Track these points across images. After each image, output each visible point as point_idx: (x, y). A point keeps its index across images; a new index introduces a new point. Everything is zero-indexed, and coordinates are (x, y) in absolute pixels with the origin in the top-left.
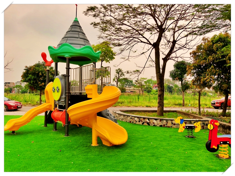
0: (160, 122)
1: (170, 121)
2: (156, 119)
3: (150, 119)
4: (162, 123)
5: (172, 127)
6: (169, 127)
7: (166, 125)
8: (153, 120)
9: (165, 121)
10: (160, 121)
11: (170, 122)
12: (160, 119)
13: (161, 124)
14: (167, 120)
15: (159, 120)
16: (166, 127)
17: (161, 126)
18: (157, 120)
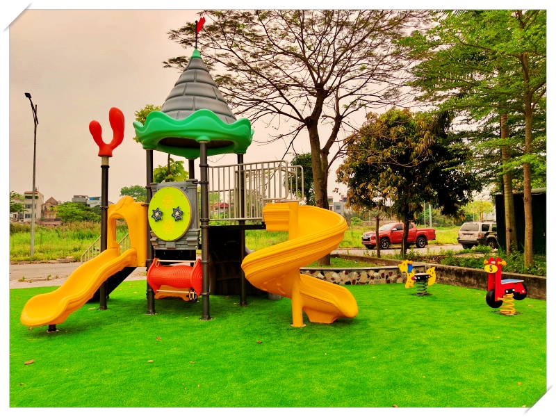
0: (347, 276)
1: (364, 272)
2: (338, 271)
3: (324, 272)
4: (350, 277)
5: (368, 283)
6: (363, 284)
7: (358, 280)
8: (331, 272)
9: (355, 273)
10: (346, 273)
11: (364, 274)
12: (346, 270)
13: (348, 280)
14: (359, 272)
15: (344, 272)
16: (358, 283)
17: (348, 283)
18: (341, 273)
